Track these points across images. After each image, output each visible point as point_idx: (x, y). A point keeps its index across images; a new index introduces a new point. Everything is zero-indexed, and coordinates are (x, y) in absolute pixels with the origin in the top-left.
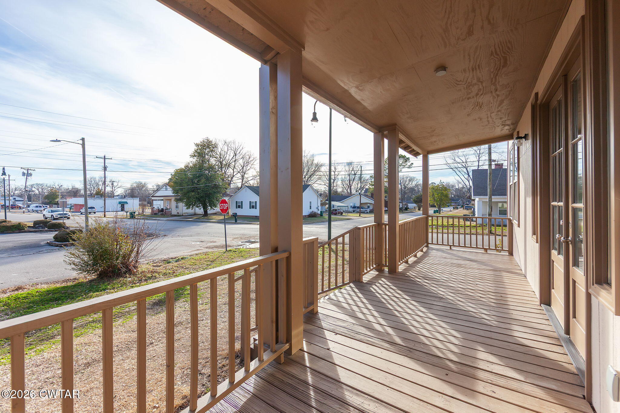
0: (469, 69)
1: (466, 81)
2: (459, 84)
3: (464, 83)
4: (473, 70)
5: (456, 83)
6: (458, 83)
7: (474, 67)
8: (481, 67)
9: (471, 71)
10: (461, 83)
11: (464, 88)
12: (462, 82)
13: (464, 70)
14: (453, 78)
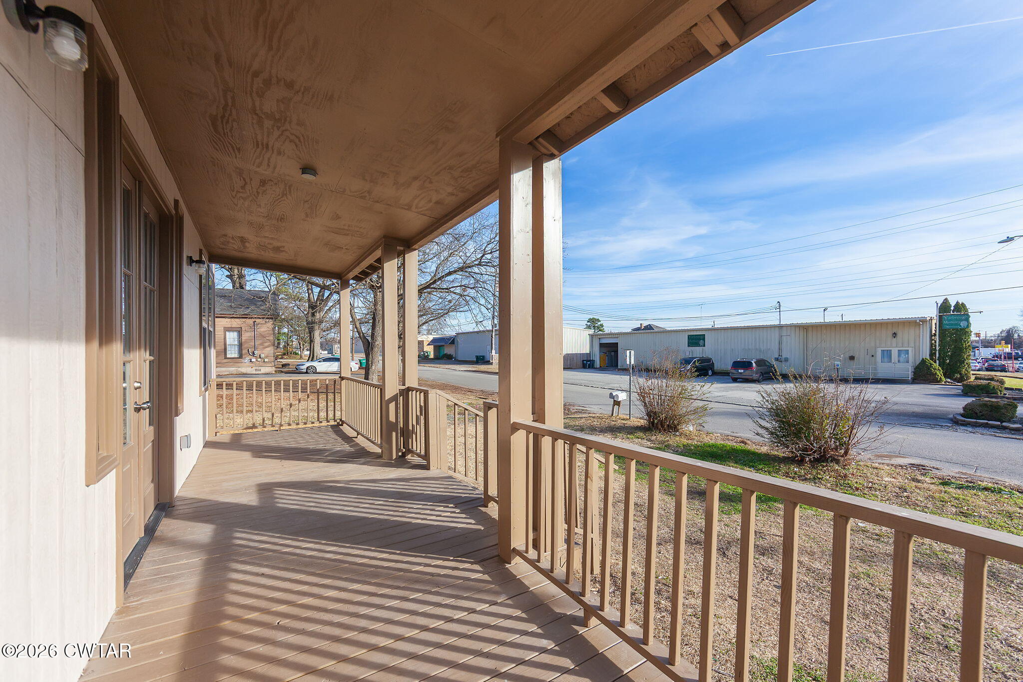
0: (273, 150)
1: (282, 134)
2: (296, 136)
3: (287, 133)
4: (267, 145)
5: (300, 141)
6: (297, 141)
7: (265, 149)
8: (254, 142)
9: (270, 146)
10: (292, 137)
11: (290, 123)
12: (289, 138)
13: (281, 154)
14: (301, 153)
